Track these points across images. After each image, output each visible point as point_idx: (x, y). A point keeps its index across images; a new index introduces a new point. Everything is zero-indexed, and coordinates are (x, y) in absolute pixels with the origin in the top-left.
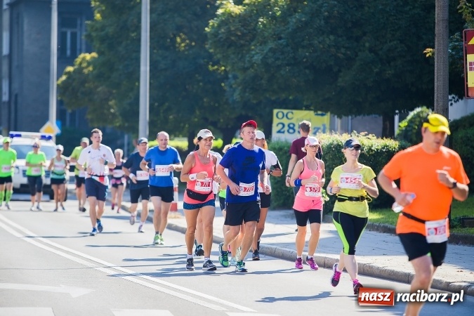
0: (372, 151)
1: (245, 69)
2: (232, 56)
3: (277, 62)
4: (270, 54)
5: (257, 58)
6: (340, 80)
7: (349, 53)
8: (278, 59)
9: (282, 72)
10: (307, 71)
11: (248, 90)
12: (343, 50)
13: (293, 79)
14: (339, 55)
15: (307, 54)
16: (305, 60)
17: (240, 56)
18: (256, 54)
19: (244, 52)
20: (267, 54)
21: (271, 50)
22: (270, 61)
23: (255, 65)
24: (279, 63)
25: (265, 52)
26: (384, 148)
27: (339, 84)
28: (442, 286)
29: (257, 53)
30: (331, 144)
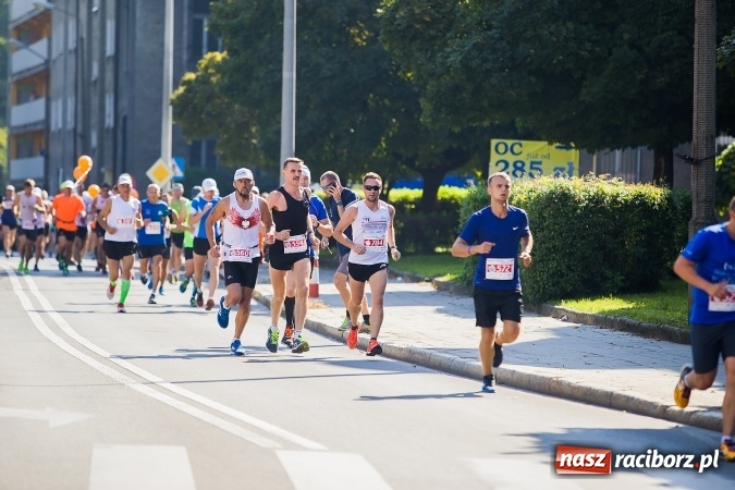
0: (618, 203)
2: (418, 54)
3: (485, 65)
4: (475, 53)
5: (455, 59)
6: (584, 91)
7: (597, 49)
8: (485, 60)
9: (494, 81)
10: (533, 79)
11: (443, 109)
12: (588, 46)
13: (511, 92)
14: (583, 53)
15: (532, 51)
16: (527, 61)
17: (429, 54)
18: (454, 53)
19: (436, 47)
20: (469, 52)
21: (475, 45)
22: (474, 63)
23: (452, 69)
24: (488, 66)
25: (467, 49)
26: (636, 199)
27: (581, 99)
28: (656, 411)
29: (454, 51)
30: (552, 193)
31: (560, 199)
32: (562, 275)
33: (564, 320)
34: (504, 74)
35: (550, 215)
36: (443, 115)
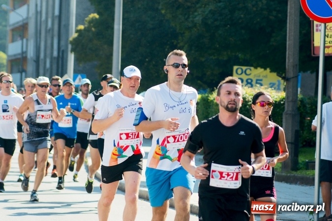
1: (189, 28)
2: (180, 16)
3: (216, 23)
4: (210, 16)
5: (199, 19)
6: (272, 39)
8: (216, 20)
9: (220, 32)
10: (243, 31)
11: (193, 48)
13: (231, 39)
14: (271, 17)
15: (242, 16)
16: (240, 21)
17: (186, 17)
18: (199, 15)
21: (211, 11)
22: (209, 22)
23: (198, 24)
25: (206, 13)
34: (227, 28)
36: (193, 52)
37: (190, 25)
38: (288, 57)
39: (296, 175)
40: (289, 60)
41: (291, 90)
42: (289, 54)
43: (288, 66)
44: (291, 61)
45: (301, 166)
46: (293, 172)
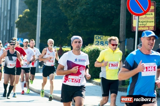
1: (74, 17)
2: (69, 11)
3: (86, 14)
4: (84, 11)
5: (79, 12)
6: (113, 23)
7: (117, 11)
8: (87, 13)
9: (88, 19)
10: (99, 19)
12: (114, 10)
13: (93, 22)
14: (113, 12)
15: (99, 11)
16: (98, 14)
17: (72, 11)
18: (78, 10)
19: (74, 9)
22: (83, 14)
24: (87, 15)
25: (82, 10)
27: (113, 25)
30: (94, 50)
31: (96, 51)
32: (96, 72)
33: (94, 84)
34: (92, 17)
35: (93, 55)
36: (75, 28)
37: (74, 15)
38: (121, 32)
39: (124, 88)
40: (121, 33)
41: (122, 47)
42: (121, 30)
43: (121, 36)
44: (122, 33)
45: (127, 83)
46: (123, 86)
